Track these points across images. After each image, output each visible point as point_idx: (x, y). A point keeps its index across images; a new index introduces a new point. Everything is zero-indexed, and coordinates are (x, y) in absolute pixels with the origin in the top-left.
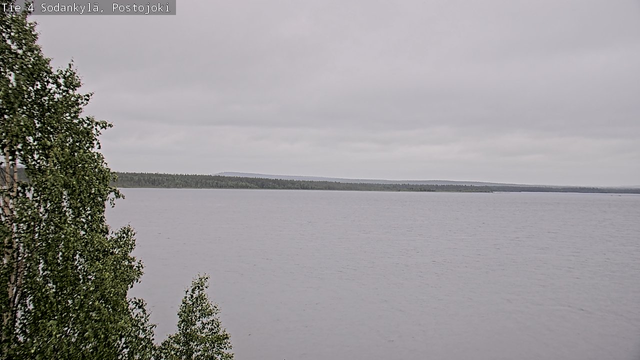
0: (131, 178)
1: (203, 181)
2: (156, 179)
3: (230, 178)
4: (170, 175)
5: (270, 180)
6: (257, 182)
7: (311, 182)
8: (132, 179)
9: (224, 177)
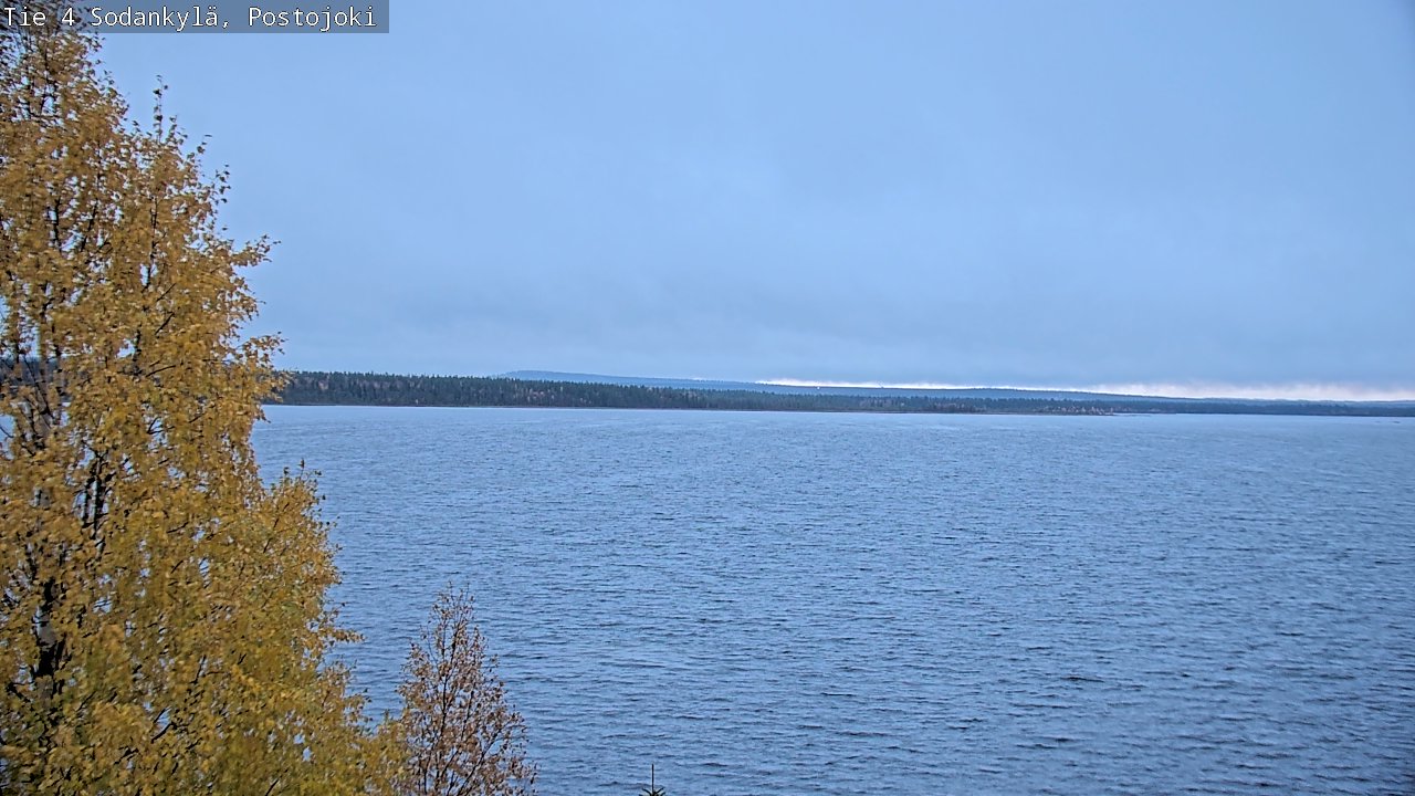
0: (313, 383)
1: (472, 389)
2: (367, 384)
3: (530, 385)
4: (400, 378)
5: (620, 389)
6: (590, 393)
7: (709, 391)
8: (315, 385)
9: (517, 381)
